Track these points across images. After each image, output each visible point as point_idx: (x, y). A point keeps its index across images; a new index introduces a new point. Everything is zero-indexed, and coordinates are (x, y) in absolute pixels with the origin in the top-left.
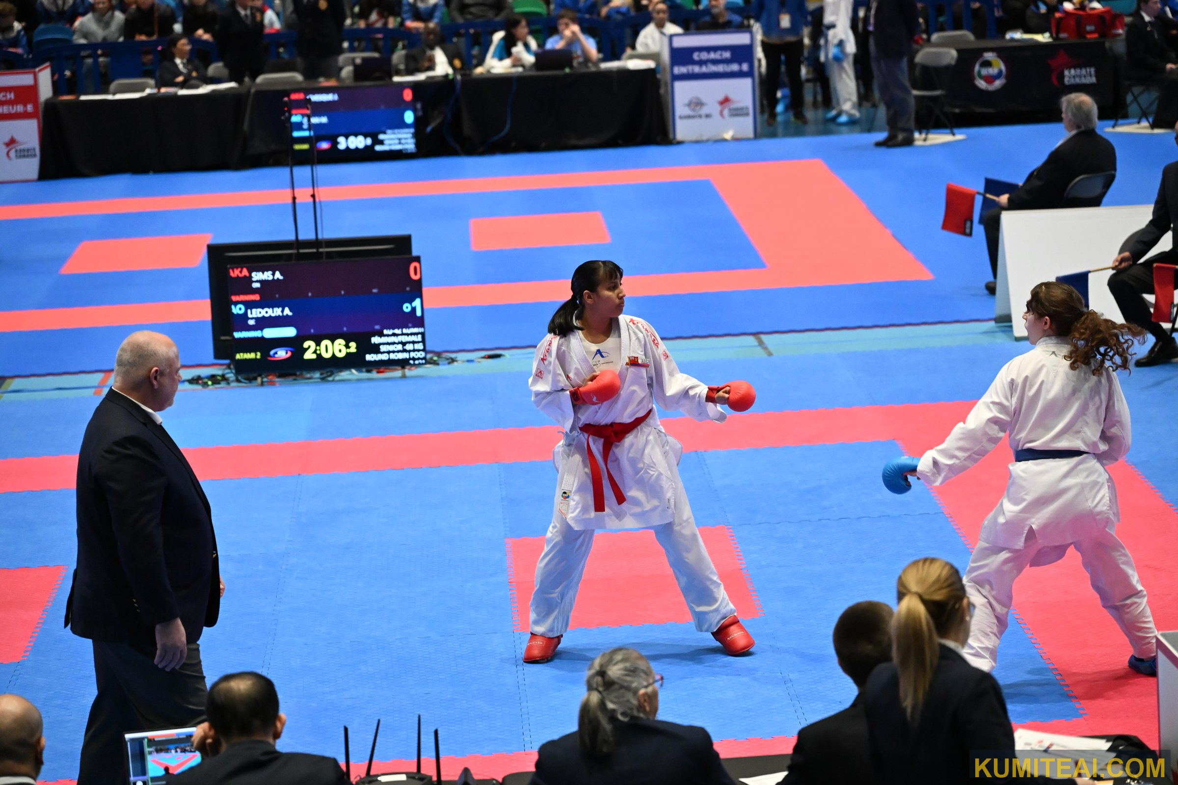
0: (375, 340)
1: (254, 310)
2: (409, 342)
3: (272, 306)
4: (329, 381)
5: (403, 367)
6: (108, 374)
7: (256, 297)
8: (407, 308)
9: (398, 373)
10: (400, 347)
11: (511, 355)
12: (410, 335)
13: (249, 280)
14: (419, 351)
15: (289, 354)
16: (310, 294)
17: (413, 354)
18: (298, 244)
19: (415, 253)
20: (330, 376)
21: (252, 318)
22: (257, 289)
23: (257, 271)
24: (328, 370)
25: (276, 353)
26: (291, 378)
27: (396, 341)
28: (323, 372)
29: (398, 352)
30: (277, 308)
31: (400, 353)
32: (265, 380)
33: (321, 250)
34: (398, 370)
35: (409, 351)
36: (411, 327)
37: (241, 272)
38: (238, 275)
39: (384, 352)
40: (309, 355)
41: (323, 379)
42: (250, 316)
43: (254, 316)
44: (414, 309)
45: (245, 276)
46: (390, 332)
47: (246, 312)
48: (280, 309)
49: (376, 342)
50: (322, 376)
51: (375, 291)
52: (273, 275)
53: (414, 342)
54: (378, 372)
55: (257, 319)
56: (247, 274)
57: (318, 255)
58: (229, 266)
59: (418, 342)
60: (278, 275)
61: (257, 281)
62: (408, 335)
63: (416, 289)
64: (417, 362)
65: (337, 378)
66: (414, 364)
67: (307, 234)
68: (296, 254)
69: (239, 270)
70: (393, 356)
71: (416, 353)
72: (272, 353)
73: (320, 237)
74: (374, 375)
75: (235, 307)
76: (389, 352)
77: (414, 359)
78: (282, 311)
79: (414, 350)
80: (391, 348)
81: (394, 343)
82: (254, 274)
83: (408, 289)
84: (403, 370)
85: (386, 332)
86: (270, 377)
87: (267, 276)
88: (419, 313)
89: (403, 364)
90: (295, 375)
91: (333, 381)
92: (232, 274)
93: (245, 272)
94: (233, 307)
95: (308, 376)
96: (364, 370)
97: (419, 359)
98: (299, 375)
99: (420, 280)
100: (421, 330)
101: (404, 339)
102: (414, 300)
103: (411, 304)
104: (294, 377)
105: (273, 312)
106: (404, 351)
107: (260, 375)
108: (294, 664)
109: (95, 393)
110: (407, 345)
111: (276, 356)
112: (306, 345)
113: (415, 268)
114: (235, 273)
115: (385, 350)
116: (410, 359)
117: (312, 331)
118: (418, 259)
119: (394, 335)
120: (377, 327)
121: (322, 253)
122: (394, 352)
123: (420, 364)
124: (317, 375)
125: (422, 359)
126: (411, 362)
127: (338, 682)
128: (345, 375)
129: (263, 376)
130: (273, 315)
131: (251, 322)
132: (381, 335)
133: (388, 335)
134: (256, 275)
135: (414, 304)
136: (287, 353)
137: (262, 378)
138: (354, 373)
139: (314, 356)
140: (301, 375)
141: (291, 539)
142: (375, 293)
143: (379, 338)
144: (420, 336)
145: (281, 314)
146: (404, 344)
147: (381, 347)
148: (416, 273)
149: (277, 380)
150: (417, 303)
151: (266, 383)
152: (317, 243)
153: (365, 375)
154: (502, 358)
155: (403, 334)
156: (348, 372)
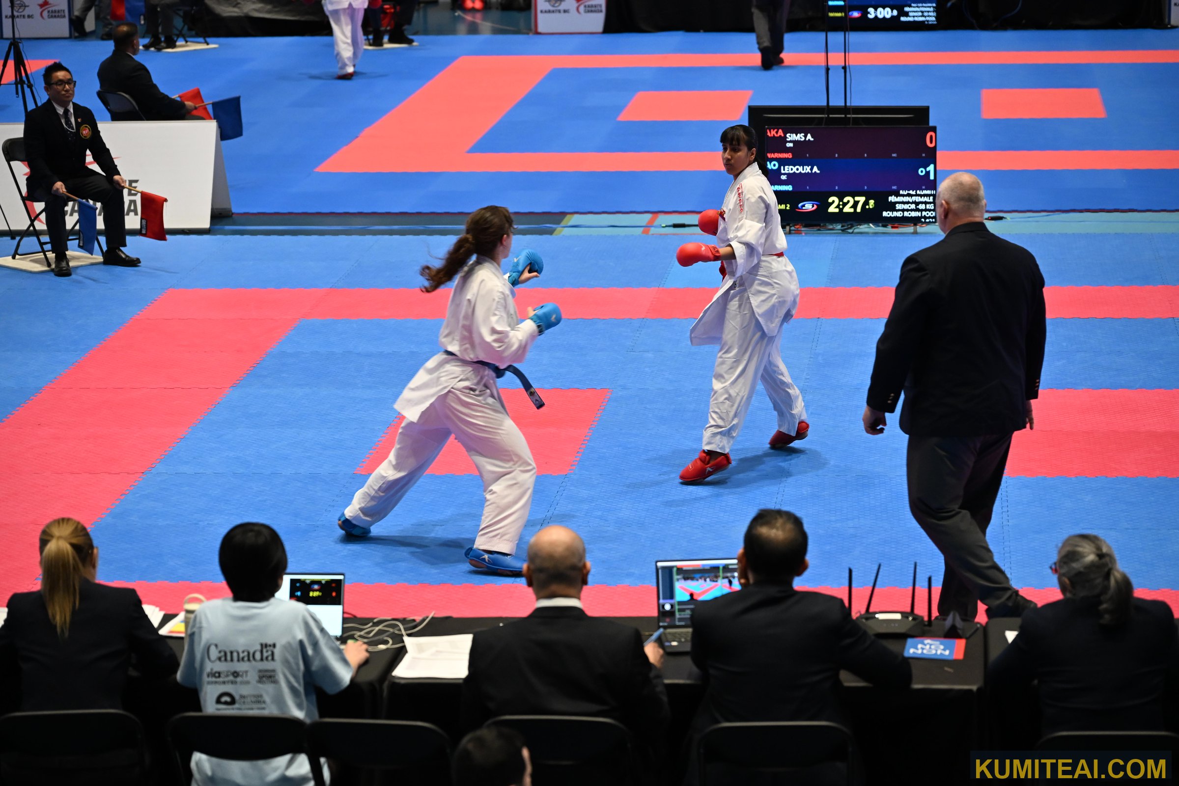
0: (892, 199)
1: (786, 167)
2: (922, 203)
3: (803, 165)
4: (850, 233)
5: (915, 225)
6: (655, 215)
7: (789, 156)
8: (921, 172)
9: (911, 229)
10: (913, 206)
11: (1011, 218)
12: (923, 196)
13: (784, 140)
14: (930, 210)
15: (815, 207)
16: (837, 155)
17: (924, 213)
18: (829, 109)
19: (931, 124)
20: (850, 228)
21: (784, 174)
22: (790, 148)
23: (792, 132)
24: (849, 223)
25: (804, 206)
26: (816, 228)
27: (911, 201)
28: (844, 224)
29: (912, 210)
30: (807, 167)
31: (913, 212)
32: (793, 228)
33: (848, 116)
34: (910, 226)
35: (922, 211)
36: (924, 190)
37: (777, 133)
38: (774, 135)
39: (899, 210)
40: (832, 209)
41: (844, 231)
42: (783, 171)
43: (786, 172)
44: (928, 173)
45: (780, 136)
46: (905, 193)
47: (779, 168)
48: (810, 167)
49: (893, 201)
50: (843, 228)
51: (894, 155)
52: (805, 136)
53: (926, 203)
54: (893, 227)
55: (788, 175)
56: (783, 135)
57: (846, 121)
58: (766, 127)
59: (930, 203)
60: (809, 137)
61: (790, 142)
62: (921, 196)
63: (931, 156)
64: (927, 220)
65: (856, 231)
66: (925, 222)
67: (837, 101)
68: (826, 118)
69: (776, 130)
70: (906, 214)
71: (928, 212)
72: (800, 205)
73: (848, 104)
74: (889, 229)
75: (770, 164)
76: (903, 210)
77: (925, 218)
78: (812, 169)
79: (926, 210)
80: (906, 207)
81: (908, 203)
82: (788, 135)
83: (924, 155)
84: (915, 227)
85: (901, 192)
86: (797, 227)
87: (800, 137)
88: (932, 177)
89: (916, 221)
90: (819, 225)
91: (852, 233)
92: (769, 134)
93: (781, 133)
94: (768, 163)
95: (831, 227)
96: (880, 225)
97: (930, 217)
98: (823, 226)
99: (935, 148)
100: (933, 192)
101: (918, 199)
102: (929, 165)
103: (926, 169)
104: (818, 228)
105: (803, 170)
106: (917, 210)
107: (788, 225)
108: (805, 493)
109: (644, 232)
110: (920, 205)
111: (804, 208)
112: (830, 200)
113: (931, 137)
114: (772, 133)
115: (900, 208)
116: (922, 217)
117: (837, 188)
118: (934, 129)
119: (909, 195)
120: (894, 188)
121: (850, 118)
122: (907, 210)
123: (930, 222)
124: (839, 227)
125: (932, 218)
126: (923, 220)
127: (843, 512)
128: (863, 228)
129: (791, 225)
130: (803, 172)
131: (784, 177)
132: (897, 195)
133: (903, 196)
134: (790, 136)
135: (928, 169)
136: (813, 206)
137: (790, 227)
138: (871, 228)
139: (837, 210)
140: (825, 226)
141: (808, 377)
142: (894, 157)
143: (895, 197)
144: (931, 198)
145: (810, 172)
146: (917, 204)
147: (897, 205)
148: (931, 142)
149: (803, 229)
150: (931, 168)
151: (793, 232)
152: (845, 110)
153: (881, 229)
154: (1004, 220)
155: (916, 195)
156: (866, 226)
